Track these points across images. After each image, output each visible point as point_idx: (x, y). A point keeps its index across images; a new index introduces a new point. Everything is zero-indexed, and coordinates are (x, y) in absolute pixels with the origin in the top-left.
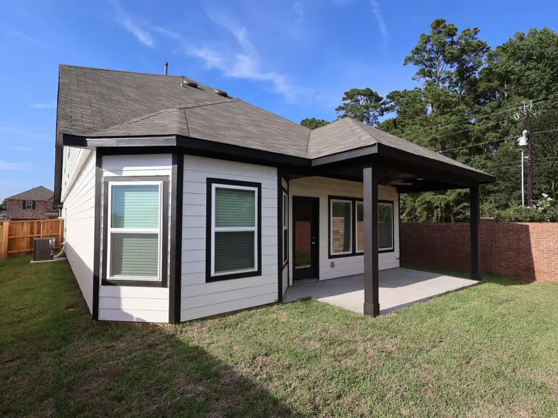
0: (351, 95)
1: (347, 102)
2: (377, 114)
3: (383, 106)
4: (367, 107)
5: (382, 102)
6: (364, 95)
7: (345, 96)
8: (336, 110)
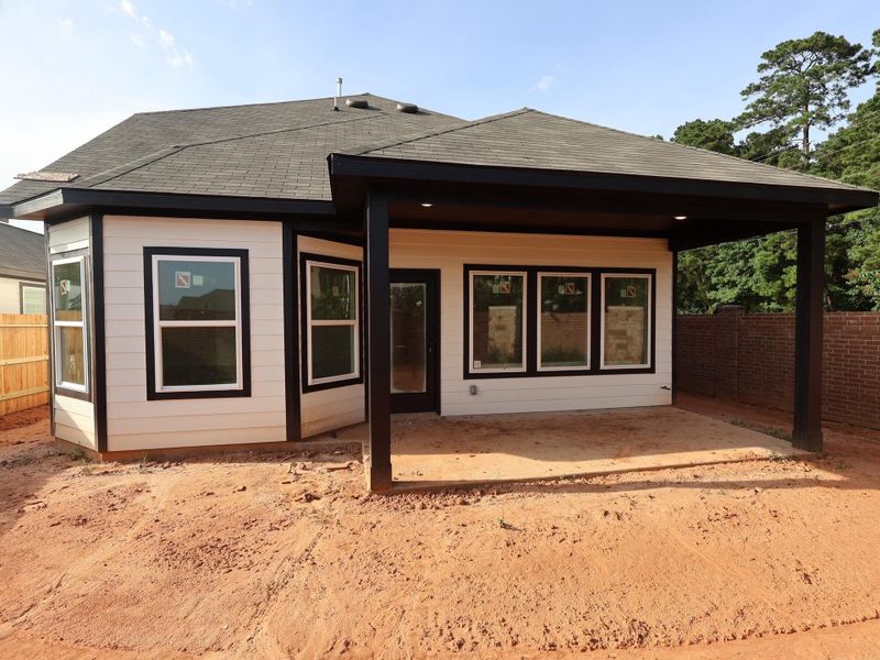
0: (776, 57)
1: (769, 73)
2: (843, 84)
3: (860, 64)
4: (816, 74)
5: (858, 54)
6: (812, 49)
7: (766, 61)
8: (743, 93)
